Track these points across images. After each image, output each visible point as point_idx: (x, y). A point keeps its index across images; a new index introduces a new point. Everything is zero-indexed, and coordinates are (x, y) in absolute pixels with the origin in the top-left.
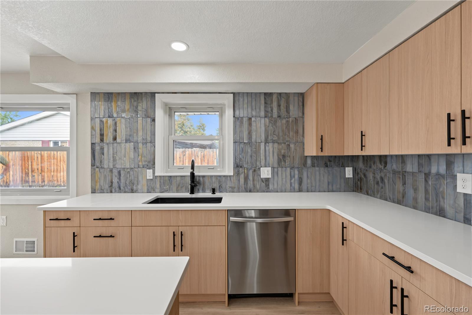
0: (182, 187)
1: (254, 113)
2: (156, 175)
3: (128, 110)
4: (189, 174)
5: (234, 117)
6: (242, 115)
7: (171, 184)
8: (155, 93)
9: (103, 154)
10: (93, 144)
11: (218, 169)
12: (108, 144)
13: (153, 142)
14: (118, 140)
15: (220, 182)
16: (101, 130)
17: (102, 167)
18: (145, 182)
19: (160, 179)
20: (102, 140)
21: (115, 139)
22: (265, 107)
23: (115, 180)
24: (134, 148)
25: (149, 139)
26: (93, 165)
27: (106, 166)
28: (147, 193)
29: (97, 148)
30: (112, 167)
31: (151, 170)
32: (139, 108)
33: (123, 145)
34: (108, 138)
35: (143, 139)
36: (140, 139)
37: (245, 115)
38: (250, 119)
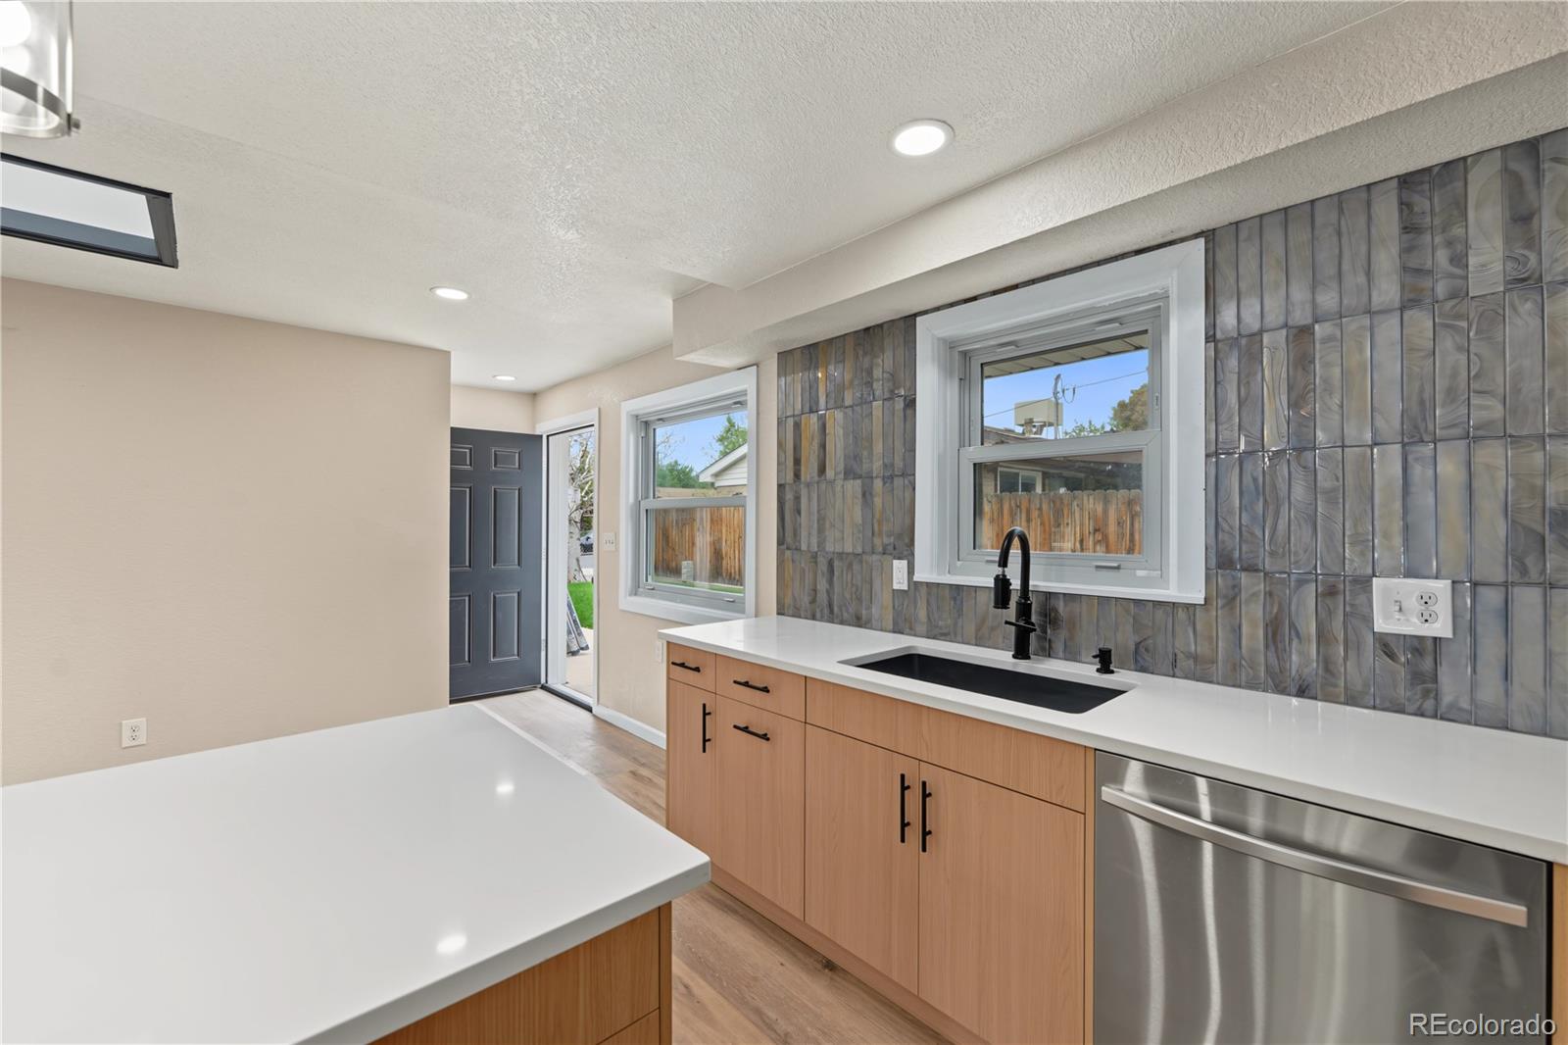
0: (993, 629)
1: (1328, 300)
2: (917, 578)
3: (851, 382)
4: (991, 583)
5: (1211, 338)
6: (1252, 322)
7: (960, 613)
8: (915, 315)
9: (799, 513)
10: (781, 487)
11: (1140, 573)
12: (808, 485)
13: (909, 473)
14: (830, 473)
15: (1137, 625)
16: (795, 448)
17: (796, 549)
18: (886, 599)
19: (929, 594)
20: (797, 476)
21: (822, 470)
22: (1407, 250)
23: (822, 585)
24: (864, 495)
25: (899, 463)
26: (781, 542)
27: (804, 547)
28: (894, 632)
29: (789, 496)
30: (816, 549)
31: (905, 562)
32: (877, 373)
33: (839, 483)
34: (809, 471)
35: (885, 466)
36: (877, 466)
37: (1274, 317)
38: (1301, 335)
